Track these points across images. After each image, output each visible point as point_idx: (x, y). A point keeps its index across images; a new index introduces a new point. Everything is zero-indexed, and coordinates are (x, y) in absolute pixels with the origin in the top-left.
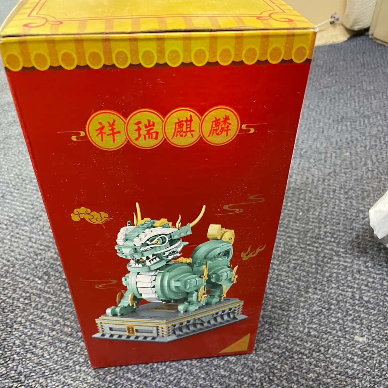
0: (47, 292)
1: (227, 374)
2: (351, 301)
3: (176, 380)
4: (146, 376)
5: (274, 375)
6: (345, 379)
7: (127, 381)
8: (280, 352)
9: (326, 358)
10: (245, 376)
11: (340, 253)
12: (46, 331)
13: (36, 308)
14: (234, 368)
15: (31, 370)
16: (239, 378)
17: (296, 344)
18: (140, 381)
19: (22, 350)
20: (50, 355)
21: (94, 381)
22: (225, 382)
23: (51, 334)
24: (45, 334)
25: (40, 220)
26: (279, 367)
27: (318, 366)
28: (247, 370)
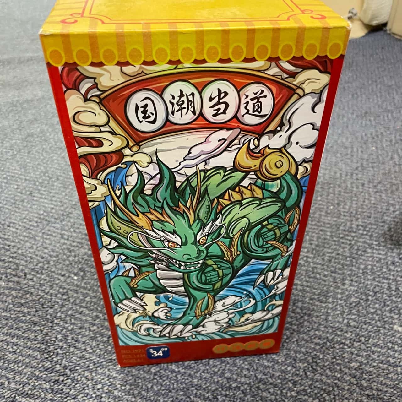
0: (85, 288)
1: (270, 365)
2: (387, 292)
3: (220, 371)
4: (191, 368)
5: (317, 364)
6: (388, 367)
7: (172, 373)
8: (321, 342)
9: (367, 348)
10: (288, 366)
11: (373, 246)
12: (87, 325)
13: (74, 303)
14: (277, 358)
15: (75, 363)
16: (283, 368)
17: (337, 335)
18: (185, 373)
19: (65, 345)
20: (92, 349)
21: (139, 373)
22: (268, 372)
23: (92, 329)
24: (86, 329)
25: (71, 218)
26: (321, 357)
27: (359, 356)
28: (291, 360)
